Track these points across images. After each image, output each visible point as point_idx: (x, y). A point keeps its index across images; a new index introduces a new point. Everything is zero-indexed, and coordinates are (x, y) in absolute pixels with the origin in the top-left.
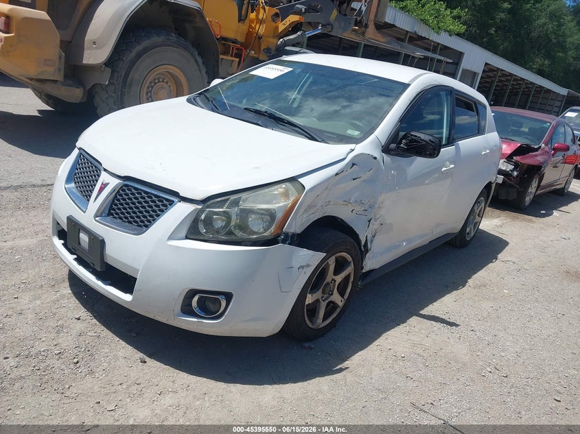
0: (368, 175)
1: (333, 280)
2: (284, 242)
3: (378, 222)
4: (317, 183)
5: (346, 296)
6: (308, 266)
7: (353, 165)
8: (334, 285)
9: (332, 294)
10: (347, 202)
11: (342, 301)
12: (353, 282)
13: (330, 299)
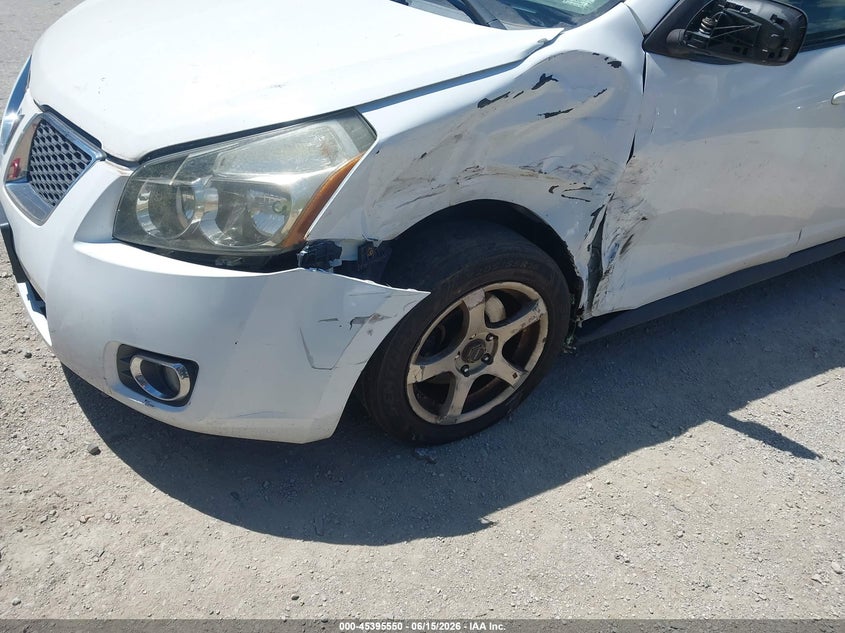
0: (593, 105)
1: (491, 335)
2: (308, 263)
3: (633, 214)
4: (413, 126)
5: (530, 366)
6: (376, 318)
7: (544, 79)
8: (496, 345)
9: (490, 362)
10: (534, 170)
11: (515, 376)
12: (547, 341)
13: (484, 372)
